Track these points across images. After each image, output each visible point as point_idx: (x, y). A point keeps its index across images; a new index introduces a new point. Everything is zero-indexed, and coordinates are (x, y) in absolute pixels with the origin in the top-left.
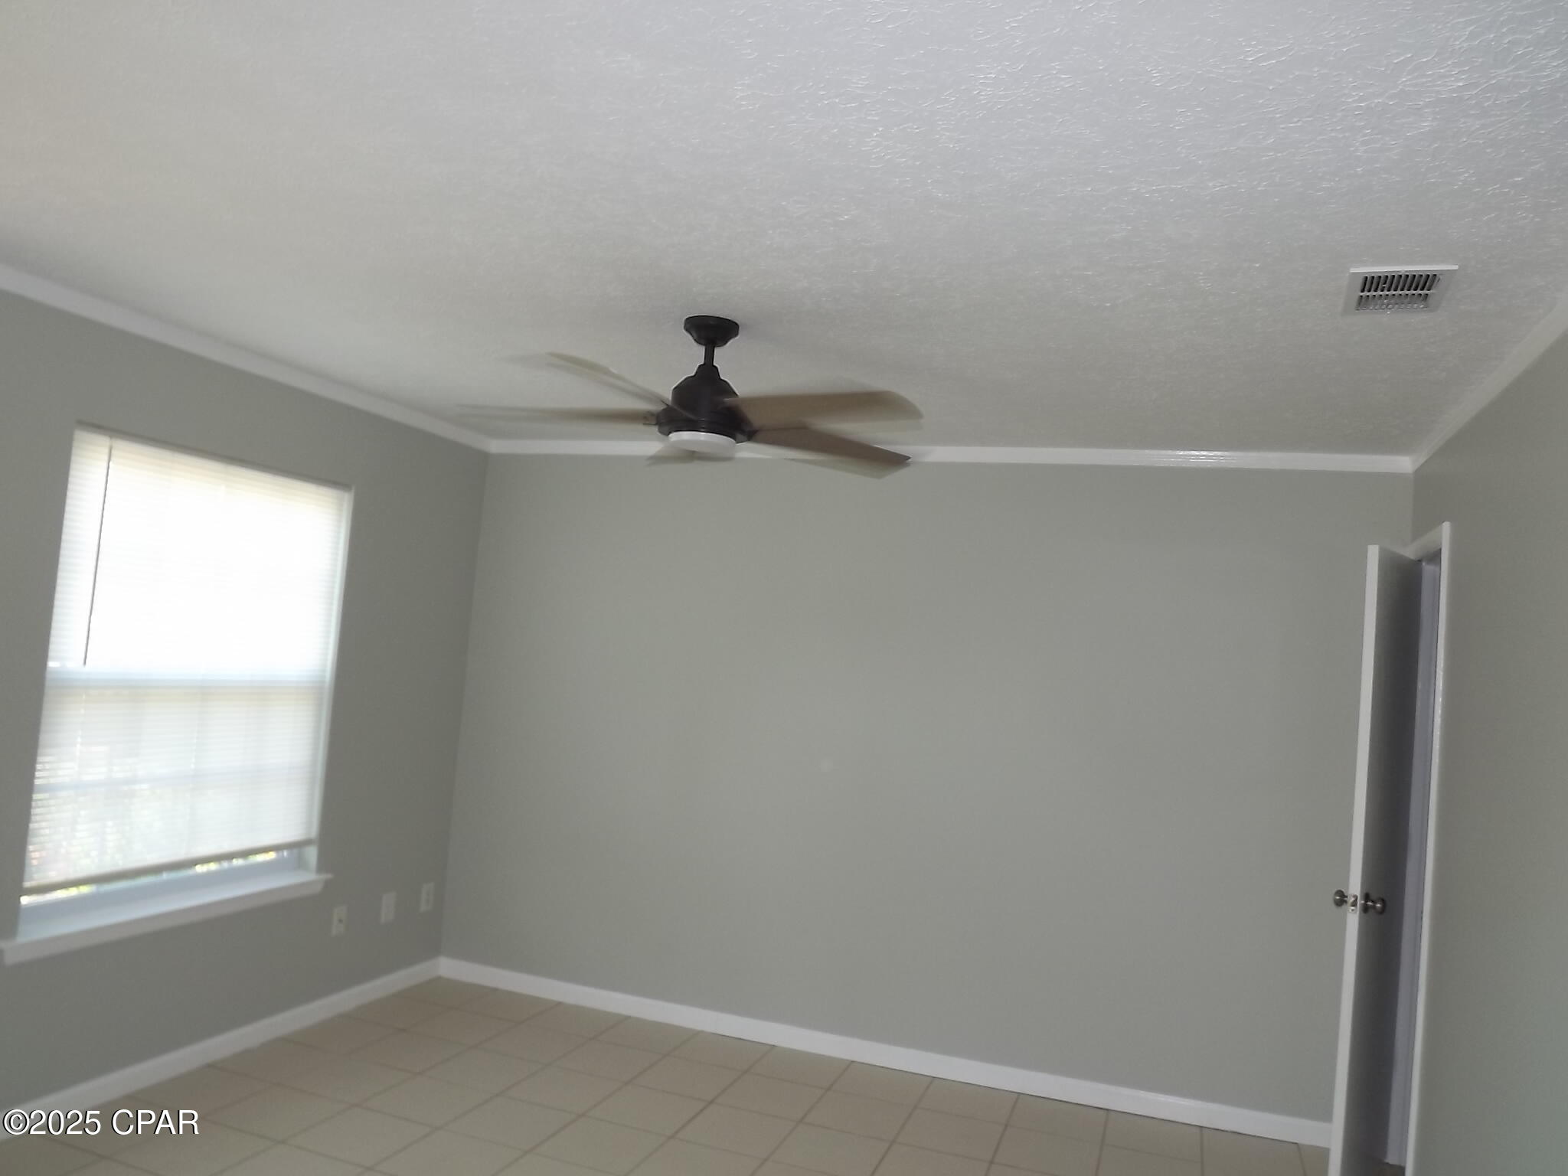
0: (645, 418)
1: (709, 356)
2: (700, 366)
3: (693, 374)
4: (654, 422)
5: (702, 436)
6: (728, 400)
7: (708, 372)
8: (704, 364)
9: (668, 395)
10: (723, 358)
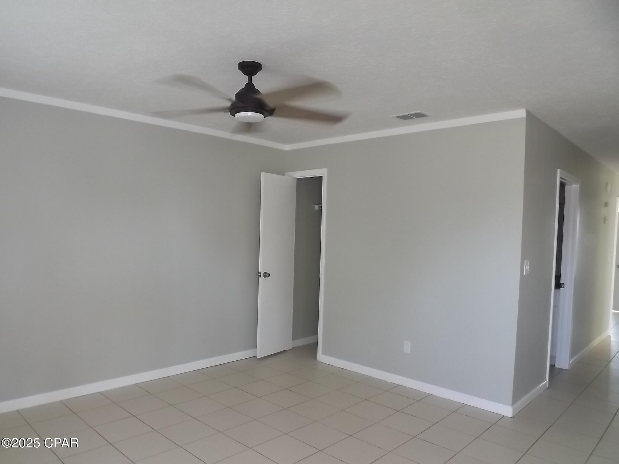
0: (224, 110)
1: (250, 79)
2: (246, 84)
3: (244, 87)
4: (228, 110)
5: (249, 114)
6: (258, 96)
7: (250, 86)
8: (248, 83)
9: (233, 98)
10: (255, 79)
